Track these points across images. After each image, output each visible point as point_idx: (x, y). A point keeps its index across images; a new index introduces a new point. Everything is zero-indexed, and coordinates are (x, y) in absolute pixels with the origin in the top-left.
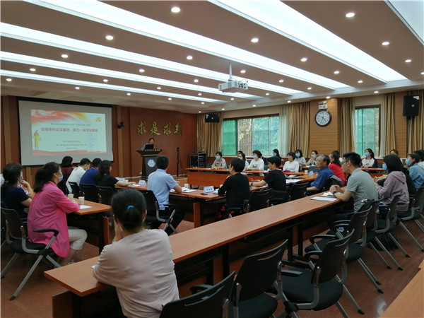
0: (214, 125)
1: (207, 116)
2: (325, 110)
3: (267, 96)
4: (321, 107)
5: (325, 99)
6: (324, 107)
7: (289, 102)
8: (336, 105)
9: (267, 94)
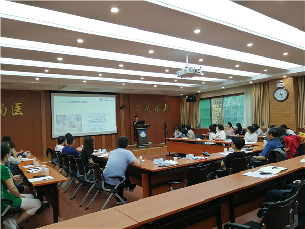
0: (193, 104)
1: (187, 97)
2: (283, 87)
3: (231, 79)
4: (278, 85)
5: (282, 79)
6: (282, 85)
7: (251, 83)
8: (293, 83)
9: (231, 77)
